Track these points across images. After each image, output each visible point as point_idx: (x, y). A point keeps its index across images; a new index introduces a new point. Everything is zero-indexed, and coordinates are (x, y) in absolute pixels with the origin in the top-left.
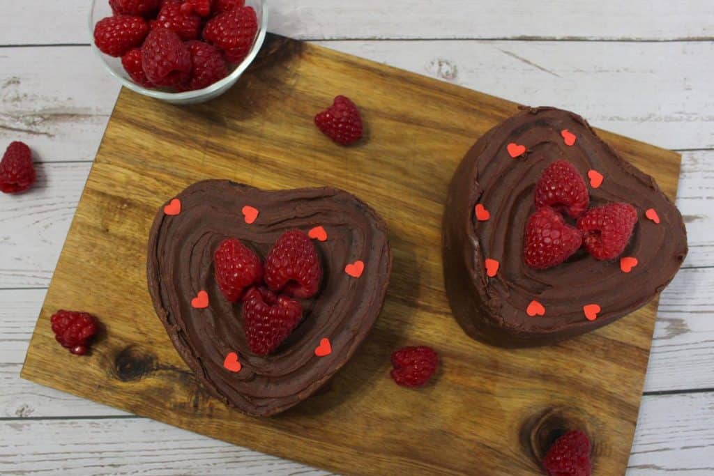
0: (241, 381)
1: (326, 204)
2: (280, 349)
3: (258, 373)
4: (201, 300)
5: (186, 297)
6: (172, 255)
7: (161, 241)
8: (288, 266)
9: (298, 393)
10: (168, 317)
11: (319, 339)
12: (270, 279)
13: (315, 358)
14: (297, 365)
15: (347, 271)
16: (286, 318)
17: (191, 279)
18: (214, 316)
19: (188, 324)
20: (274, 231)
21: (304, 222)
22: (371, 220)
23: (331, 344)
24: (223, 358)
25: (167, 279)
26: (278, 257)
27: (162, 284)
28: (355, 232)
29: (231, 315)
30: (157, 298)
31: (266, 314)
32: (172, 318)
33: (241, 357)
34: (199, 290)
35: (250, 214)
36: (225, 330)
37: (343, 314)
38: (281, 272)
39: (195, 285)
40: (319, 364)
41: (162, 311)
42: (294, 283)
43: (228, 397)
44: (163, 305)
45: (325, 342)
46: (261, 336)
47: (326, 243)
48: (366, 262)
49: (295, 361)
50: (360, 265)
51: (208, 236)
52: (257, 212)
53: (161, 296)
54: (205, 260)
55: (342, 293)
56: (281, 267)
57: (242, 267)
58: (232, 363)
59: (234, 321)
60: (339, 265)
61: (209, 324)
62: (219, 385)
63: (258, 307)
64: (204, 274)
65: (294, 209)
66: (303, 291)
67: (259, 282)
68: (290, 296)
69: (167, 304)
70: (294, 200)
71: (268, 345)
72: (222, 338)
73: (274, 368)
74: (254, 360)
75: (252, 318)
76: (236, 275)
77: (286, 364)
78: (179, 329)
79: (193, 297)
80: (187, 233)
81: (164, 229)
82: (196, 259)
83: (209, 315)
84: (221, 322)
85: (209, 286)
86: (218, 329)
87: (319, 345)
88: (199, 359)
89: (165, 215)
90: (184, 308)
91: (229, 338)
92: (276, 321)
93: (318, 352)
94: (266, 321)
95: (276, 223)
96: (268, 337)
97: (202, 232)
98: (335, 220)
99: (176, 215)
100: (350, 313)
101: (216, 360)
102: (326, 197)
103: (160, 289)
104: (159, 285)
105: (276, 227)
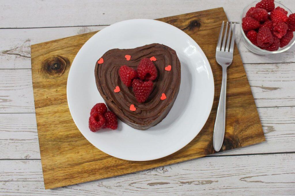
0: (137, 114)
1: (153, 49)
2: (148, 101)
3: (142, 110)
4: (117, 89)
5: (112, 90)
6: (104, 77)
7: (99, 73)
8: (145, 69)
9: (158, 114)
10: (107, 98)
11: (162, 93)
12: (140, 75)
13: (161, 101)
15: (166, 69)
16: (148, 87)
17: (112, 83)
18: (123, 94)
19: (114, 98)
20: (137, 61)
22: (170, 51)
23: (166, 95)
24: (129, 107)
25: (104, 85)
26: (141, 67)
28: (165, 56)
29: (129, 92)
30: (102, 92)
31: (141, 86)
32: (108, 98)
33: (135, 106)
34: (116, 86)
35: (128, 57)
36: (128, 98)
37: (168, 84)
38: (144, 71)
39: (114, 85)
40: (163, 103)
41: (104, 96)
42: (148, 75)
43: (134, 120)
44: (104, 94)
45: (163, 95)
46: (141, 96)
47: (157, 62)
48: (172, 65)
49: (154, 103)
50: (170, 67)
51: (115, 68)
52: (130, 56)
54: (116, 77)
55: (166, 76)
56: (143, 69)
57: (129, 73)
58: (133, 108)
59: (131, 94)
60: (162, 67)
61: (122, 97)
62: (130, 117)
63: (138, 85)
64: (116, 80)
65: (143, 53)
66: (152, 78)
67: (136, 77)
68: (147, 81)
70: (141, 50)
71: (144, 98)
72: (127, 101)
73: (148, 107)
74: (140, 106)
75: (137, 89)
76: (128, 75)
77: (151, 105)
78: (112, 101)
79: (114, 89)
80: (108, 68)
81: (99, 69)
82: (113, 76)
83: (121, 94)
84: (126, 95)
85: (119, 84)
86: (125, 98)
87: (162, 96)
88: (121, 109)
89: (99, 64)
90: (112, 94)
91: (130, 100)
92: (145, 88)
93: (162, 98)
94: (142, 89)
95: (137, 59)
96: (144, 95)
97: (113, 67)
98: (158, 53)
99: (102, 63)
100: (170, 83)
101: (127, 108)
102: (153, 47)
103: (102, 89)
104: (102, 88)
105: (138, 59)
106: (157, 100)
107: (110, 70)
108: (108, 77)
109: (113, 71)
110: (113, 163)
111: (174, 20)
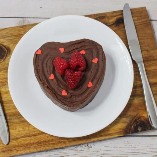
0: (68, 98)
2: (77, 88)
3: (72, 95)
4: (52, 77)
5: (47, 77)
6: (41, 66)
7: (37, 63)
8: (76, 61)
9: (85, 98)
10: (43, 83)
11: (89, 81)
12: (71, 66)
13: (88, 88)
14: (83, 90)
15: (93, 62)
16: (78, 76)
17: (48, 71)
18: (57, 81)
19: (49, 84)
21: (78, 50)
22: (98, 46)
23: (92, 83)
24: (61, 92)
25: (41, 73)
26: (73, 59)
27: (40, 75)
28: (93, 50)
29: (61, 80)
31: (72, 76)
33: (67, 91)
34: (51, 74)
35: (62, 50)
36: (60, 84)
37: (94, 74)
38: (74, 63)
39: (49, 73)
40: (90, 90)
42: (78, 66)
43: (65, 103)
44: (41, 81)
45: (90, 83)
46: (72, 83)
47: (86, 55)
48: (98, 58)
49: (82, 90)
50: (96, 59)
51: (50, 59)
52: (64, 49)
53: (40, 78)
54: (51, 66)
55: (93, 67)
56: (74, 61)
57: (63, 64)
58: (64, 93)
59: (63, 81)
60: (91, 61)
61: (56, 83)
62: (62, 101)
63: (70, 74)
64: (51, 69)
65: (74, 47)
66: (81, 68)
67: (68, 67)
68: (78, 71)
69: (42, 80)
71: (74, 85)
72: (60, 87)
73: (77, 93)
74: (71, 91)
75: (69, 78)
76: (62, 66)
77: (80, 91)
78: (47, 86)
79: (49, 77)
80: (44, 59)
81: (37, 59)
82: (49, 65)
83: (55, 81)
84: (59, 82)
85: (54, 72)
86: (58, 85)
87: (89, 84)
88: (54, 94)
89: (37, 55)
90: (47, 80)
91: (62, 86)
92: (75, 77)
93: (89, 86)
94: (73, 78)
95: (70, 51)
96: (74, 83)
97: (49, 57)
98: (87, 48)
99: (40, 54)
100: (96, 73)
101: (59, 93)
102: (83, 41)
103: (39, 76)
104: (39, 75)
105: (70, 52)
106: (84, 87)
107: (46, 60)
108: (45, 66)
109: (49, 61)
110: (45, 138)
111: (103, 16)
